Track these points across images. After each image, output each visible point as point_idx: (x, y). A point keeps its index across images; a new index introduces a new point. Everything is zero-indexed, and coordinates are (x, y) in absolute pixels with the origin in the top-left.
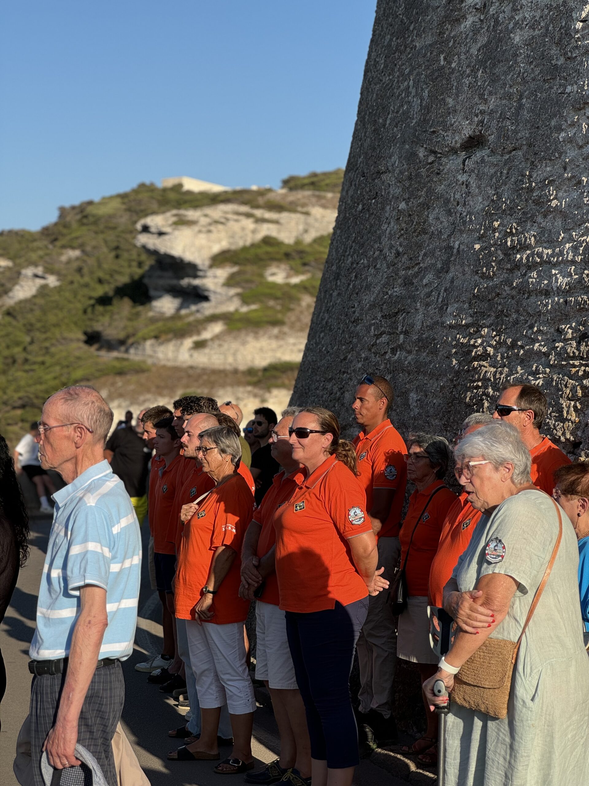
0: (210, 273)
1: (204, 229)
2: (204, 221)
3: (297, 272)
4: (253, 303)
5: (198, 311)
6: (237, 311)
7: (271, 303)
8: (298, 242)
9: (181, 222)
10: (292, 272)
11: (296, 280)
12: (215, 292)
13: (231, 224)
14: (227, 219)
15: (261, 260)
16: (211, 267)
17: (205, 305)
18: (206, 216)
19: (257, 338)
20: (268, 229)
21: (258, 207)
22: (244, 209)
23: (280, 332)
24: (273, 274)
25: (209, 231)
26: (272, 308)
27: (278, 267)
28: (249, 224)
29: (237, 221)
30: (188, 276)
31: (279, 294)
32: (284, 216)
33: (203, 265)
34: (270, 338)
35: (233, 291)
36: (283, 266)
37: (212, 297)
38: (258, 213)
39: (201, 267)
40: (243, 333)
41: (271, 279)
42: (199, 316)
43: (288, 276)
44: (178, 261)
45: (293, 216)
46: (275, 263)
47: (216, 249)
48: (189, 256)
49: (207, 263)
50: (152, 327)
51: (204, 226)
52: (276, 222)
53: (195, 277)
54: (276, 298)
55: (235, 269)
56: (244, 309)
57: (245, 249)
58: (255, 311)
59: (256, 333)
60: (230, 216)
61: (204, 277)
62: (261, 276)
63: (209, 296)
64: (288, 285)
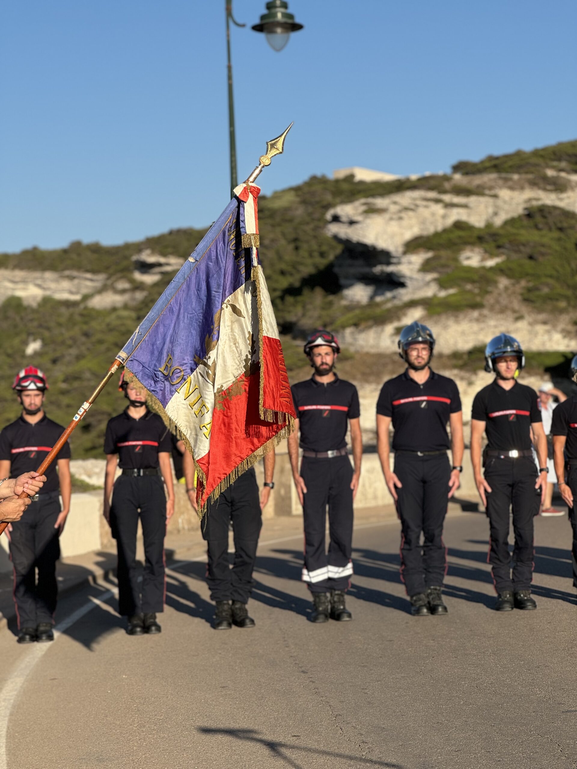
0: (405, 259)
1: (395, 216)
2: (393, 208)
3: (492, 255)
4: (451, 287)
5: (394, 298)
6: (435, 296)
7: (469, 287)
8: (489, 225)
9: (371, 211)
10: (487, 255)
11: (491, 263)
12: (411, 278)
13: (421, 210)
14: (417, 206)
15: (455, 244)
16: (405, 253)
17: (402, 291)
18: (395, 203)
19: (457, 322)
20: (458, 214)
21: (445, 192)
22: (432, 194)
23: (480, 315)
24: (468, 258)
25: (401, 218)
26: (470, 292)
27: (472, 251)
28: (439, 209)
29: (426, 207)
30: (381, 263)
31: (476, 277)
32: (472, 200)
33: (397, 251)
34: (471, 321)
35: (430, 277)
36: (477, 250)
37: (408, 283)
38: (447, 198)
39: (394, 253)
40: (443, 318)
41: (466, 263)
42: (397, 302)
43: (483, 260)
44: (371, 249)
45: (482, 199)
46: (468, 248)
47: (408, 235)
48: (382, 244)
49: (401, 249)
50: (350, 315)
51: (394, 213)
52: (465, 206)
53: (389, 263)
54: (473, 282)
55: (430, 255)
56: (443, 294)
57: (437, 235)
58: (454, 295)
59: (456, 317)
60: (419, 202)
61: (399, 263)
62: (456, 260)
63: (405, 282)
64: (484, 268)
